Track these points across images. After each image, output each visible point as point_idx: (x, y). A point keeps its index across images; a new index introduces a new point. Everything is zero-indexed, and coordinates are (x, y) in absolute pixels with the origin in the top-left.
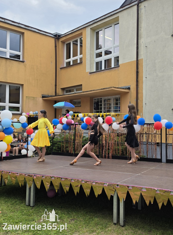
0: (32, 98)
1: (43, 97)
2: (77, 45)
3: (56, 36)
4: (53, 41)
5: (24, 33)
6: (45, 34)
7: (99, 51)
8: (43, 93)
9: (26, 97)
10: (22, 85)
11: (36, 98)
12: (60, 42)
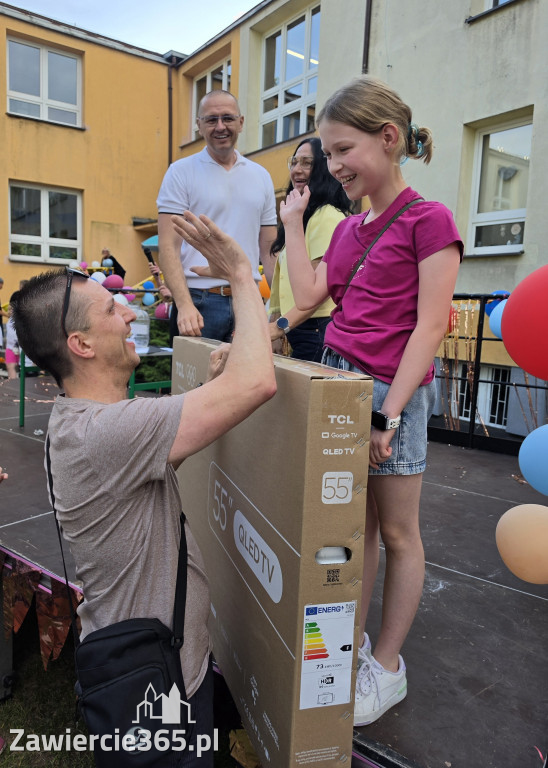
0: (108, 226)
1: (136, 224)
2: (221, 81)
3: (170, 59)
4: (163, 71)
5: (84, 52)
6: (142, 56)
7: (271, 92)
8: (135, 215)
9: (93, 222)
10: (81, 191)
11: (118, 225)
12: (181, 77)
